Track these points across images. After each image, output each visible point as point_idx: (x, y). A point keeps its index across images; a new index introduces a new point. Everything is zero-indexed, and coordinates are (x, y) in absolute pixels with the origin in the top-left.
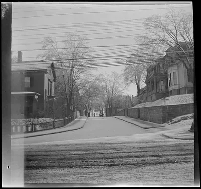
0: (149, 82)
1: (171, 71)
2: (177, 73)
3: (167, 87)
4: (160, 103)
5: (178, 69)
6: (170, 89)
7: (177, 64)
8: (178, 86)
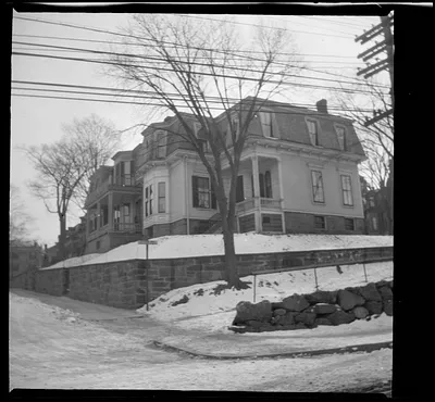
0: (95, 207)
1: (153, 179)
2: (167, 185)
3: (138, 220)
4: (133, 251)
5: (170, 176)
6: (147, 223)
7: (169, 164)
8: (167, 216)
